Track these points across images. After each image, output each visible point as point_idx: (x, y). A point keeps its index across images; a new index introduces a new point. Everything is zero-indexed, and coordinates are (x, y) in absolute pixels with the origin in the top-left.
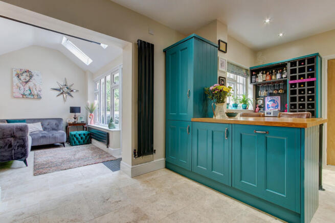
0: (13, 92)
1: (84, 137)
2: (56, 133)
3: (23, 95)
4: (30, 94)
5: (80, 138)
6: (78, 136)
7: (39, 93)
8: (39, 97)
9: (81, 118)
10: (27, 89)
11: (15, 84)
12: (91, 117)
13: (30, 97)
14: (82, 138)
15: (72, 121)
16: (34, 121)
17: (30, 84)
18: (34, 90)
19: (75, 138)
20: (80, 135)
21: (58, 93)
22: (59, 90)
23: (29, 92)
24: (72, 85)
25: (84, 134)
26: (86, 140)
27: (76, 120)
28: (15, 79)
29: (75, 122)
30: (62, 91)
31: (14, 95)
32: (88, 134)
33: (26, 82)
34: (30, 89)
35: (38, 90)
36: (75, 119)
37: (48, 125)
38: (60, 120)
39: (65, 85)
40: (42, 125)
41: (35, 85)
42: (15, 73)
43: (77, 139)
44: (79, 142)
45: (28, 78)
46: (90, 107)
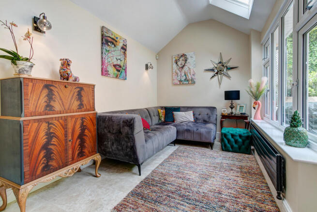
0: (173, 80)
1: (240, 140)
2: (202, 128)
3: (180, 81)
4: (185, 80)
5: (232, 140)
6: (230, 137)
7: (193, 77)
8: (193, 82)
9: (241, 107)
10: (183, 74)
11: (174, 70)
12: (256, 107)
13: (185, 83)
14: (236, 141)
15: (227, 111)
16: (187, 109)
17: (186, 68)
18: (189, 74)
19: (225, 140)
20: (233, 136)
21: (212, 74)
22: (212, 70)
23: (184, 78)
24: (229, 61)
25: (240, 136)
26: (243, 147)
27: (234, 110)
28: (175, 65)
29: (232, 113)
30: (216, 71)
31: (174, 82)
32: (248, 137)
33: (182, 68)
34: (185, 75)
35: (192, 74)
36: (232, 108)
37: (200, 115)
38: (213, 109)
39: (220, 63)
40: (194, 115)
41: (190, 69)
42: (174, 60)
43: (229, 141)
44: (232, 147)
45: (183, 62)
46: (254, 90)
